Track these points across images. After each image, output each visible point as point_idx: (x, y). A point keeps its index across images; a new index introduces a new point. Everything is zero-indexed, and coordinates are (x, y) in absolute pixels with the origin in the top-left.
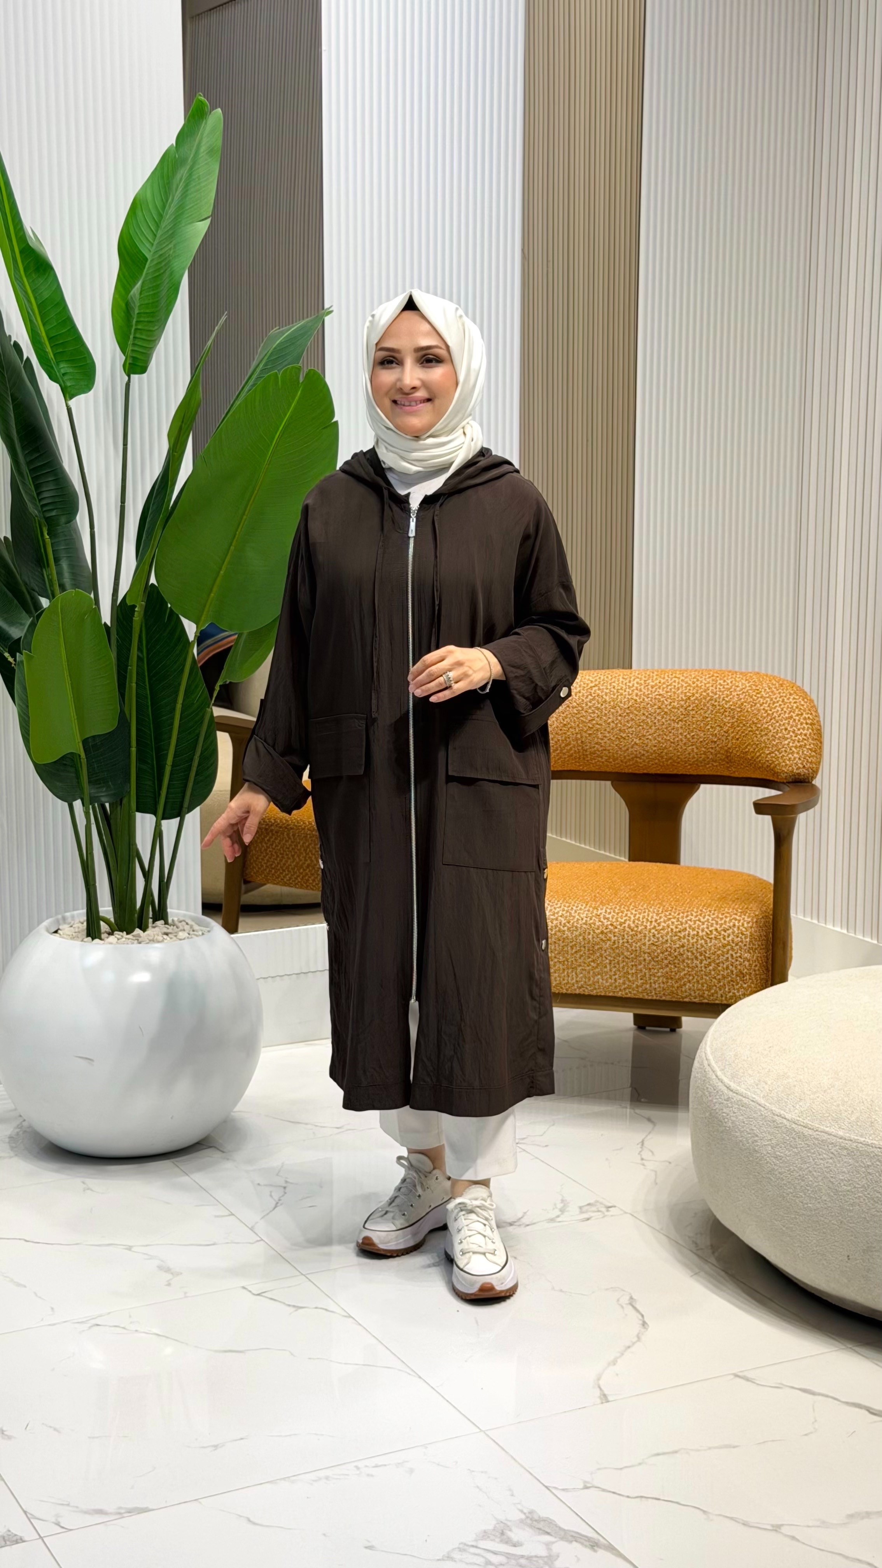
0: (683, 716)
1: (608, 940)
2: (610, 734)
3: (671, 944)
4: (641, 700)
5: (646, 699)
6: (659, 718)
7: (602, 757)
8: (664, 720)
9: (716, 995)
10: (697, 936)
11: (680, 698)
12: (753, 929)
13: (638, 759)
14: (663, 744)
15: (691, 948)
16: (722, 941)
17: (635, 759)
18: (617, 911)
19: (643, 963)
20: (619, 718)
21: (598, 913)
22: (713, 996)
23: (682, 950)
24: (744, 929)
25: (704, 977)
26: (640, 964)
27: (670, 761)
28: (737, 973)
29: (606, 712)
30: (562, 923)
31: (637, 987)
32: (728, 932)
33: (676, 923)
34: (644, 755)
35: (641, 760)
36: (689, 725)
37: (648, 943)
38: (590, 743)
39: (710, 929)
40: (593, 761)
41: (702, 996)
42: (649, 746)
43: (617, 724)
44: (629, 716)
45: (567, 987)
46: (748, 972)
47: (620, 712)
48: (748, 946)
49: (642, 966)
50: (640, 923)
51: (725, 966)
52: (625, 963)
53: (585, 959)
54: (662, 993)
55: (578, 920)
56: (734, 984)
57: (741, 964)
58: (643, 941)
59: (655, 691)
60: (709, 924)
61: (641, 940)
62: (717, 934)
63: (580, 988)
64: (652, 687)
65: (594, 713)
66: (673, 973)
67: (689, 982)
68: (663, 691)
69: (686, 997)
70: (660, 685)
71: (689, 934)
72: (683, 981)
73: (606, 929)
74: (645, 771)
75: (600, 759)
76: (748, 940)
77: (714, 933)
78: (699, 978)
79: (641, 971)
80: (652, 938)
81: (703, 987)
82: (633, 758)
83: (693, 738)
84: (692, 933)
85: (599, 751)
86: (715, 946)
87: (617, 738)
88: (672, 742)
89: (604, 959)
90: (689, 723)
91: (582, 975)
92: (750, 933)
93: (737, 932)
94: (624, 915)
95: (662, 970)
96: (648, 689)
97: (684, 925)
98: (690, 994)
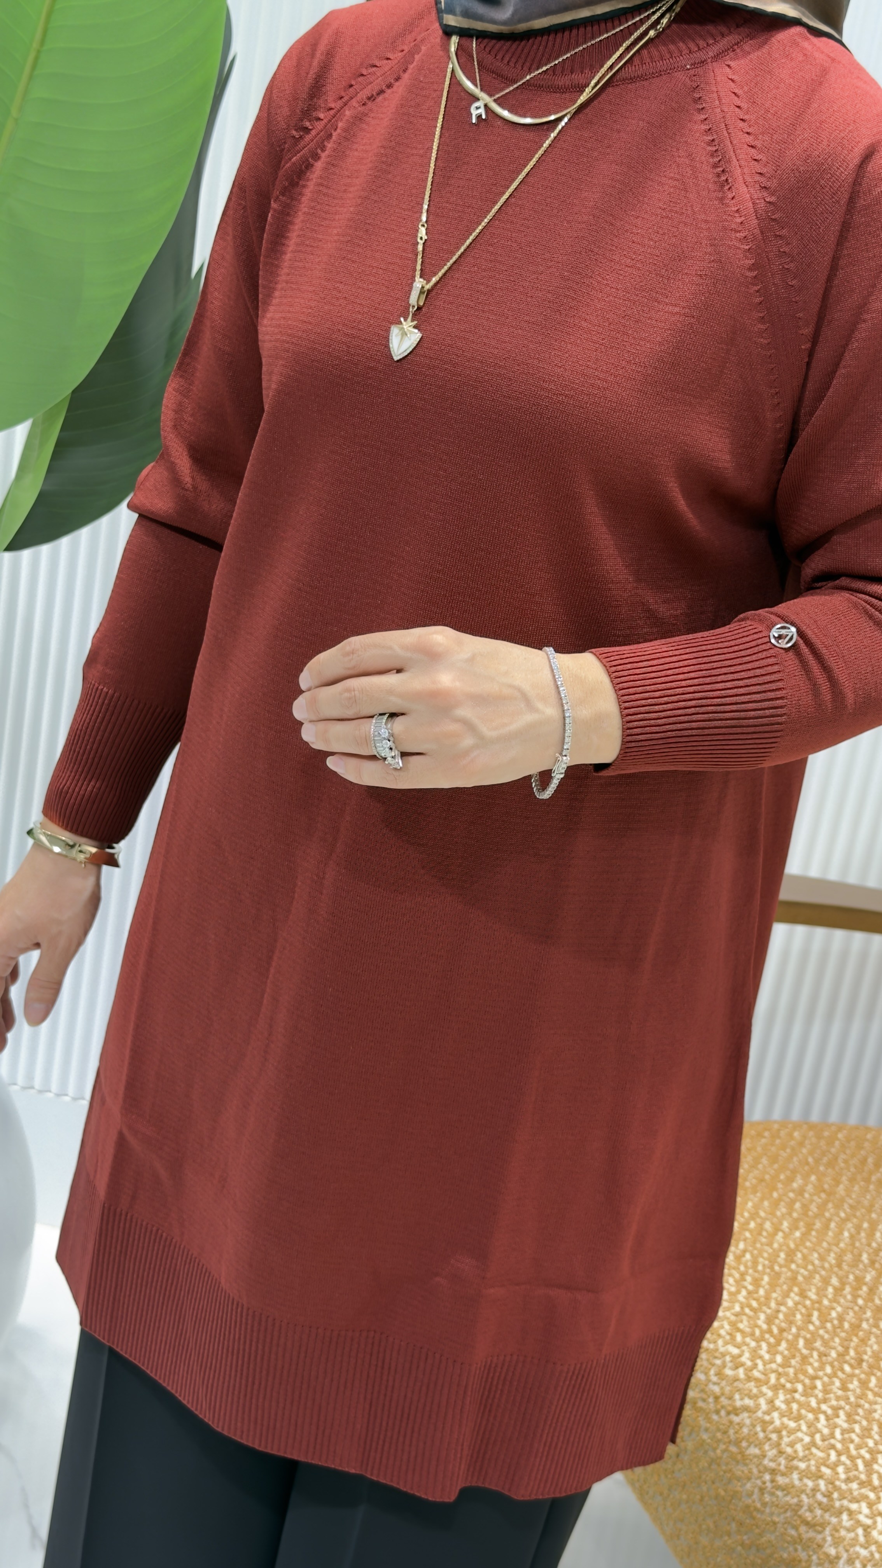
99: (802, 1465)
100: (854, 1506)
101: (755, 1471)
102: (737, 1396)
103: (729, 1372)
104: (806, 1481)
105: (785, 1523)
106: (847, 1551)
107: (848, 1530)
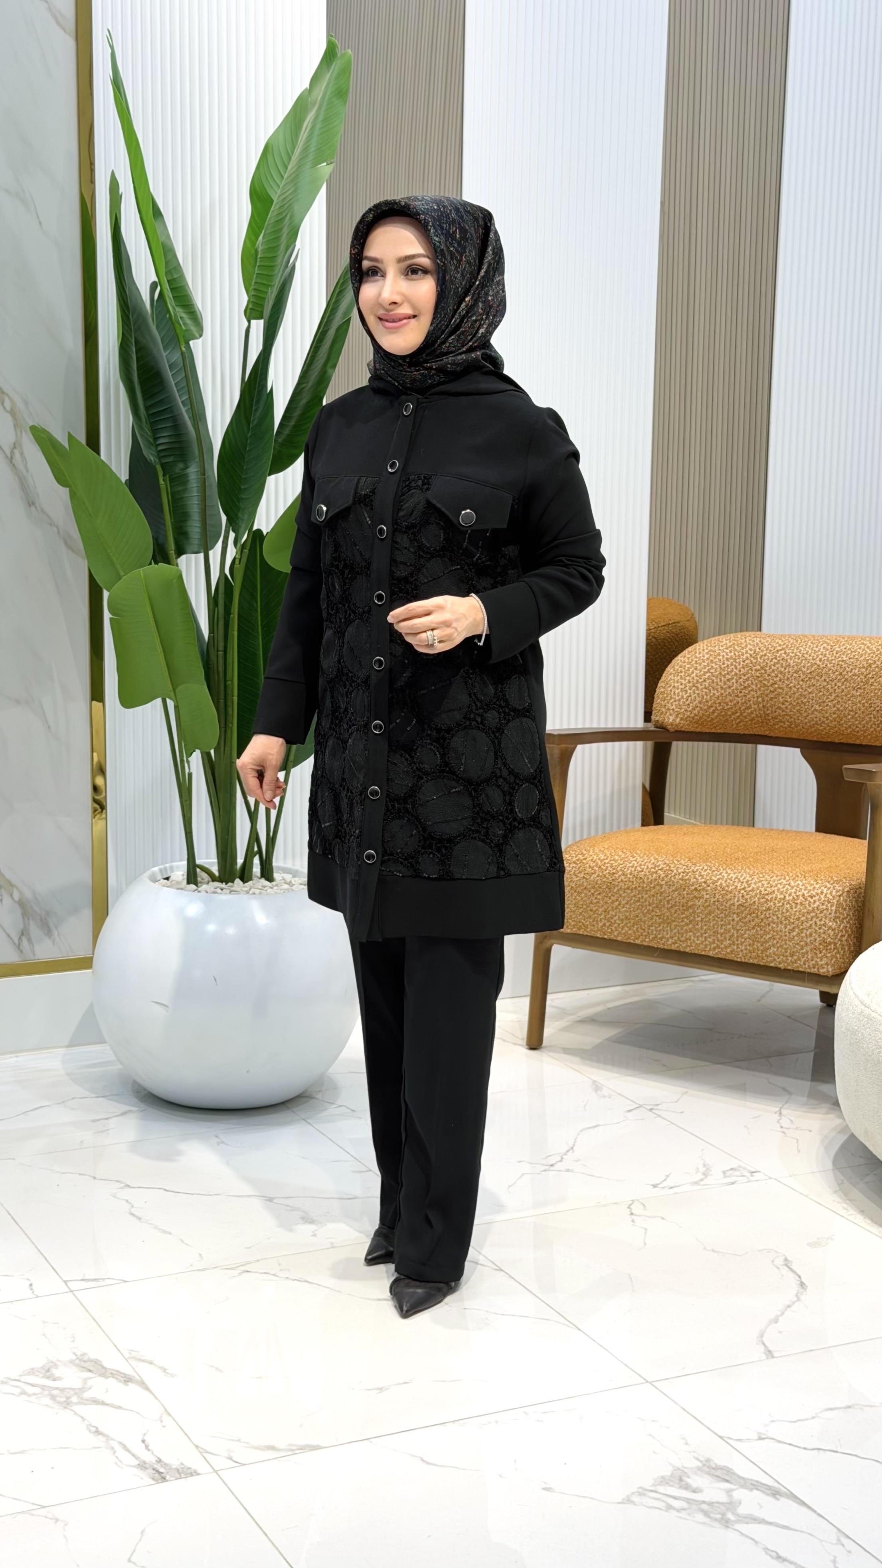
0: (862, 684)
1: (700, 898)
2: (792, 699)
3: (758, 906)
4: (824, 665)
5: (828, 665)
6: (839, 684)
7: (785, 724)
8: (843, 687)
9: (799, 962)
10: (783, 899)
11: (861, 665)
12: (842, 898)
13: (818, 726)
14: (842, 711)
15: (775, 912)
16: (807, 905)
17: (816, 726)
18: (714, 869)
19: (732, 923)
20: (801, 683)
21: (695, 870)
22: (796, 963)
23: (768, 912)
24: (831, 897)
25: (788, 942)
26: (729, 924)
27: (849, 730)
28: (819, 941)
29: (789, 676)
30: (661, 878)
31: (726, 947)
32: (814, 898)
33: (766, 885)
34: (823, 722)
35: (822, 728)
36: (867, 693)
37: (737, 904)
38: (770, 707)
39: (798, 894)
40: (777, 727)
41: (786, 962)
42: (828, 714)
43: (798, 689)
44: (811, 681)
45: (663, 942)
46: (832, 941)
47: (802, 677)
48: (833, 914)
49: (731, 926)
50: (731, 882)
51: (808, 933)
52: (715, 922)
53: (679, 914)
54: (749, 955)
55: (675, 874)
56: (817, 952)
57: (824, 933)
58: (732, 902)
59: (839, 658)
60: (798, 889)
61: (730, 900)
62: (803, 900)
63: (675, 943)
64: (837, 653)
65: (777, 676)
66: (759, 936)
67: (773, 945)
68: (846, 657)
69: (772, 962)
70: (845, 650)
71: (776, 898)
72: (767, 945)
73: (700, 886)
74: (829, 740)
75: (782, 724)
76: (834, 908)
77: (801, 898)
78: (783, 942)
79: (729, 931)
80: (740, 898)
81: (786, 952)
82: (813, 725)
83: (871, 707)
84: (779, 896)
85: (780, 716)
86: (800, 911)
87: (797, 703)
88: (850, 711)
89: (696, 916)
90: (868, 691)
91: (675, 931)
92: (837, 901)
93: (823, 899)
94: (718, 873)
95: (748, 932)
96: (833, 654)
97: (773, 888)
98: (775, 960)
99: (753, 881)
100: (780, 882)
101: (737, 893)
102: (713, 878)
103: (703, 873)
104: (757, 885)
105: (759, 900)
106: (786, 893)
107: (784, 887)
